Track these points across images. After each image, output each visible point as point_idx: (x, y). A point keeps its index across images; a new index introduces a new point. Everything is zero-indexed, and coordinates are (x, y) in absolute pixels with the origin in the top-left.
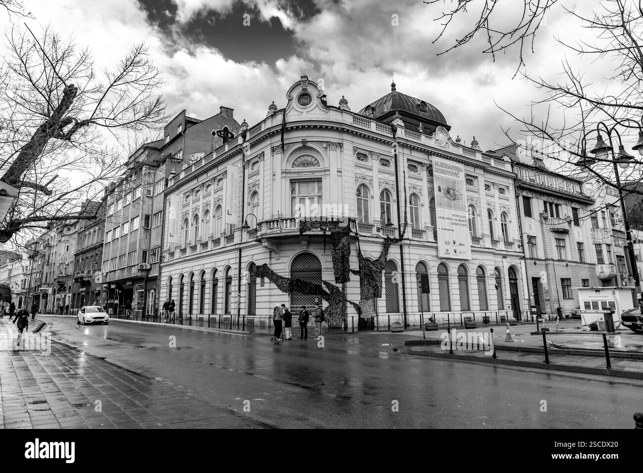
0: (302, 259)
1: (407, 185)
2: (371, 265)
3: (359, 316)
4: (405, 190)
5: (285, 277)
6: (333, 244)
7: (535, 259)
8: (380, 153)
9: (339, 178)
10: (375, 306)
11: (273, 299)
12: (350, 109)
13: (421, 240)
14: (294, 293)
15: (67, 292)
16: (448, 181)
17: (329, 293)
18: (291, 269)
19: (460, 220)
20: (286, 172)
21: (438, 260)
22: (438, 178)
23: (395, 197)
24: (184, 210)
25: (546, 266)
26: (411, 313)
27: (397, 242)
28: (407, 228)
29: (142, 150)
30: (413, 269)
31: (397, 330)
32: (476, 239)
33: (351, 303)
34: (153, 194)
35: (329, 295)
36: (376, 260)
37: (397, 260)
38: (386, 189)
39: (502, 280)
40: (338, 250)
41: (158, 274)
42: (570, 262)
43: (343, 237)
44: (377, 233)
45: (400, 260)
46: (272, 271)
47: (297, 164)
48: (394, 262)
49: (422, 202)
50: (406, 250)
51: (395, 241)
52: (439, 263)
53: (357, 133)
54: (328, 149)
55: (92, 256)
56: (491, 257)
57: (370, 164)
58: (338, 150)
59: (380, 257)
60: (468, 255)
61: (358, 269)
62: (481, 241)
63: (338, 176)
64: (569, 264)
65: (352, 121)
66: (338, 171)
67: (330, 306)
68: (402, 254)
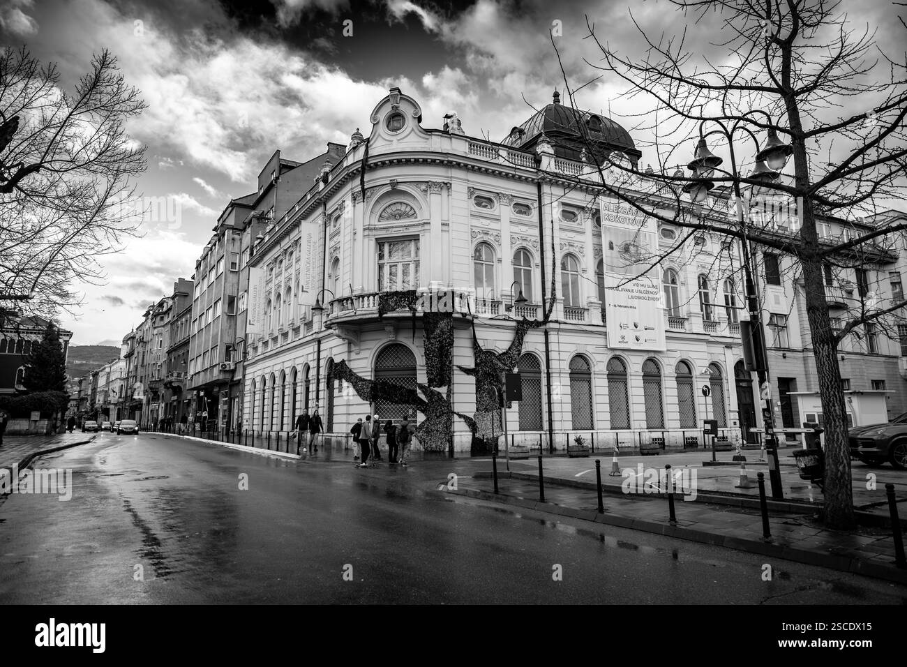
0: (390, 352)
1: (557, 241)
2: (495, 361)
3: (474, 435)
4: (553, 248)
5: (366, 378)
6: (427, 330)
7: (784, 350)
8: (513, 194)
9: (445, 234)
10: (501, 421)
11: (353, 410)
12: (464, 132)
13: (580, 322)
14: (379, 402)
15: (160, 401)
16: (625, 233)
17: (427, 401)
18: (376, 367)
19: (647, 292)
20: (369, 229)
21: (609, 352)
22: (609, 229)
23: (537, 260)
24: (268, 288)
25: (804, 360)
26: (560, 432)
27: (538, 326)
28: (555, 304)
29: (230, 209)
30: (565, 366)
31: (516, 455)
32: (676, 320)
33: (460, 416)
34: (240, 268)
35: (427, 404)
36: (504, 353)
37: (538, 352)
38: (524, 248)
39: (724, 381)
40: (434, 338)
41: (241, 377)
42: (848, 353)
43: (442, 319)
44: (507, 313)
45: (544, 354)
46: (351, 371)
47: (386, 215)
48: (535, 356)
49: (584, 266)
50: (553, 337)
51: (537, 324)
52: (610, 356)
53: (473, 167)
54: (429, 192)
55: (183, 354)
56: (703, 347)
57: (496, 212)
58: (444, 193)
59: (510, 349)
60: (661, 345)
61: (473, 366)
62: (686, 323)
63: (442, 231)
64: (846, 356)
65: (467, 150)
66: (442, 224)
67: (427, 419)
68: (547, 343)
